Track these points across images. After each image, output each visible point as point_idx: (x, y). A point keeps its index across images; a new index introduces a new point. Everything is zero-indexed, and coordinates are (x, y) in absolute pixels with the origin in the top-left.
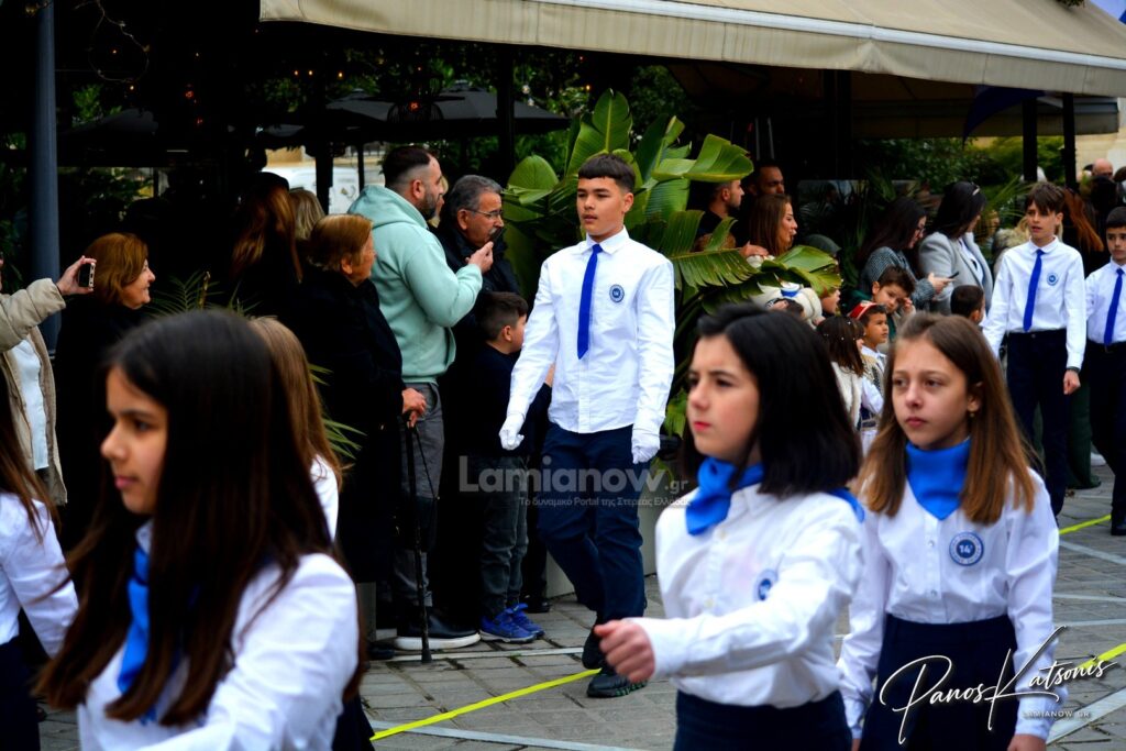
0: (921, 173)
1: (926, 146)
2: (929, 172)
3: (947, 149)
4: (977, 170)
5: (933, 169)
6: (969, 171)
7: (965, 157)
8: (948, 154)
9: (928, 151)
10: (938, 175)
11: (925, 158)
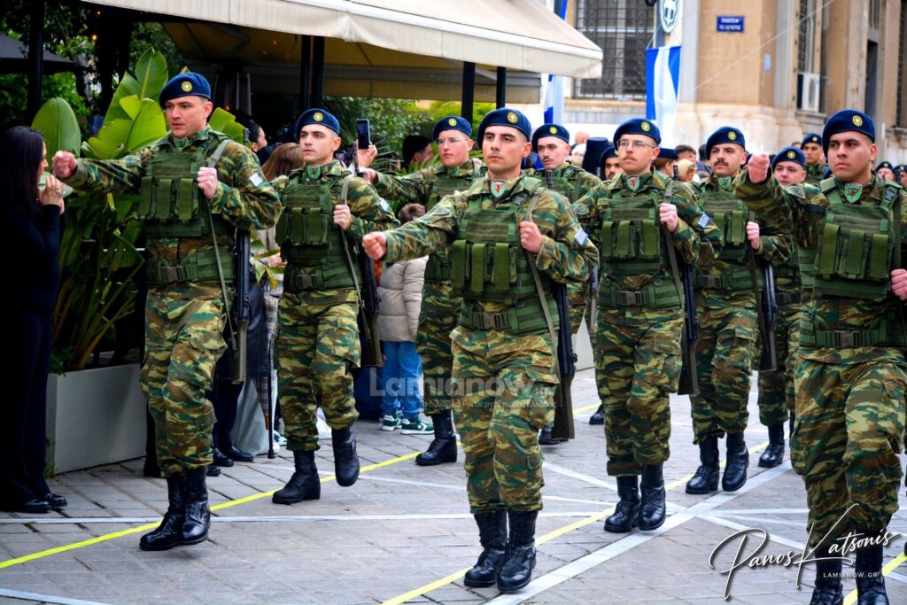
1: (375, 104)
2: (379, 128)
3: (394, 108)
4: (418, 128)
5: (381, 125)
6: (412, 128)
7: (410, 116)
8: (395, 113)
9: (378, 109)
10: (386, 130)
11: (376, 114)
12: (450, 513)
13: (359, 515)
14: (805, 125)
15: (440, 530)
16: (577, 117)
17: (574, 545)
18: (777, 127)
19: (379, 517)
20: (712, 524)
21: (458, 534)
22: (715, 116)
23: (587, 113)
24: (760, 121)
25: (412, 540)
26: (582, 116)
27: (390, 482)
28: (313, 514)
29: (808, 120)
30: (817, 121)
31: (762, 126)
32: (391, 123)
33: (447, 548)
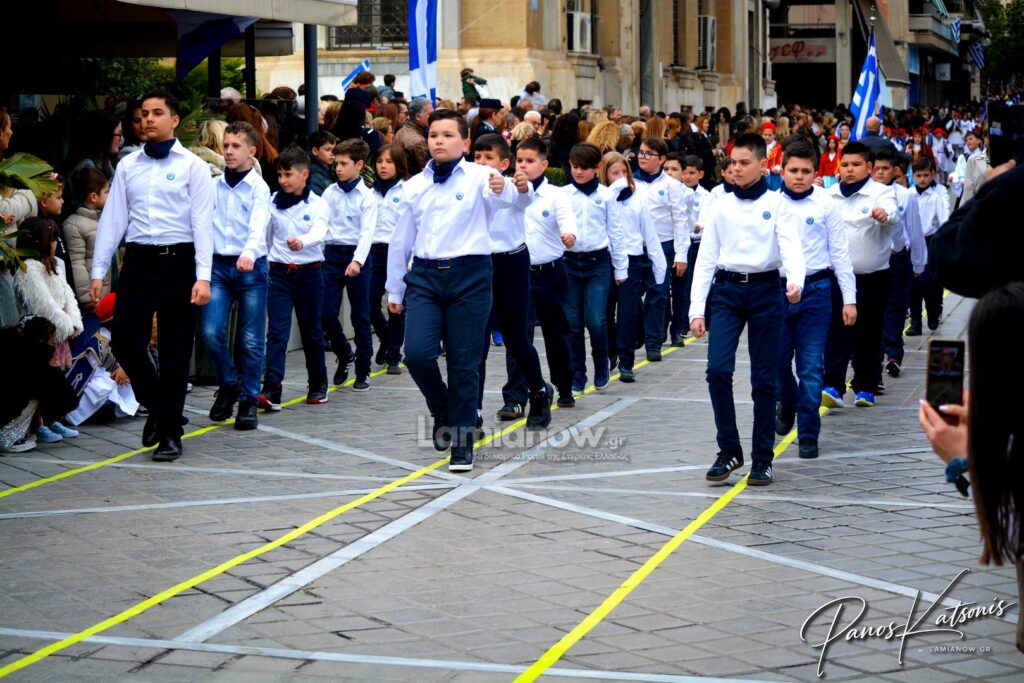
0: (112, 89)
1: (115, 65)
2: (120, 89)
3: (136, 68)
5: (123, 86)
7: (153, 76)
8: (136, 72)
9: (119, 69)
11: (116, 76)
12: (219, 498)
13: (120, 505)
14: (576, 67)
15: (209, 517)
16: (333, 69)
17: (352, 524)
18: (548, 71)
19: (143, 507)
20: (499, 495)
21: (229, 520)
22: (481, 62)
23: (343, 64)
24: (529, 65)
25: (180, 529)
26: (338, 68)
27: (151, 469)
28: (69, 508)
29: (581, 62)
30: (590, 63)
31: (532, 69)
32: (133, 84)
33: (217, 536)
